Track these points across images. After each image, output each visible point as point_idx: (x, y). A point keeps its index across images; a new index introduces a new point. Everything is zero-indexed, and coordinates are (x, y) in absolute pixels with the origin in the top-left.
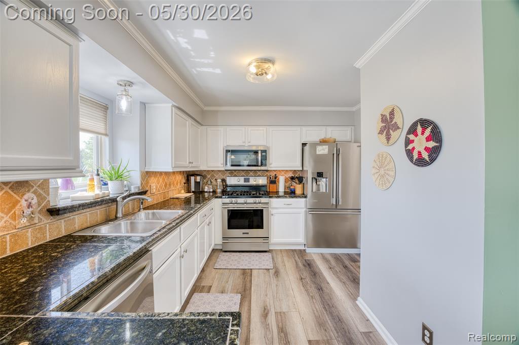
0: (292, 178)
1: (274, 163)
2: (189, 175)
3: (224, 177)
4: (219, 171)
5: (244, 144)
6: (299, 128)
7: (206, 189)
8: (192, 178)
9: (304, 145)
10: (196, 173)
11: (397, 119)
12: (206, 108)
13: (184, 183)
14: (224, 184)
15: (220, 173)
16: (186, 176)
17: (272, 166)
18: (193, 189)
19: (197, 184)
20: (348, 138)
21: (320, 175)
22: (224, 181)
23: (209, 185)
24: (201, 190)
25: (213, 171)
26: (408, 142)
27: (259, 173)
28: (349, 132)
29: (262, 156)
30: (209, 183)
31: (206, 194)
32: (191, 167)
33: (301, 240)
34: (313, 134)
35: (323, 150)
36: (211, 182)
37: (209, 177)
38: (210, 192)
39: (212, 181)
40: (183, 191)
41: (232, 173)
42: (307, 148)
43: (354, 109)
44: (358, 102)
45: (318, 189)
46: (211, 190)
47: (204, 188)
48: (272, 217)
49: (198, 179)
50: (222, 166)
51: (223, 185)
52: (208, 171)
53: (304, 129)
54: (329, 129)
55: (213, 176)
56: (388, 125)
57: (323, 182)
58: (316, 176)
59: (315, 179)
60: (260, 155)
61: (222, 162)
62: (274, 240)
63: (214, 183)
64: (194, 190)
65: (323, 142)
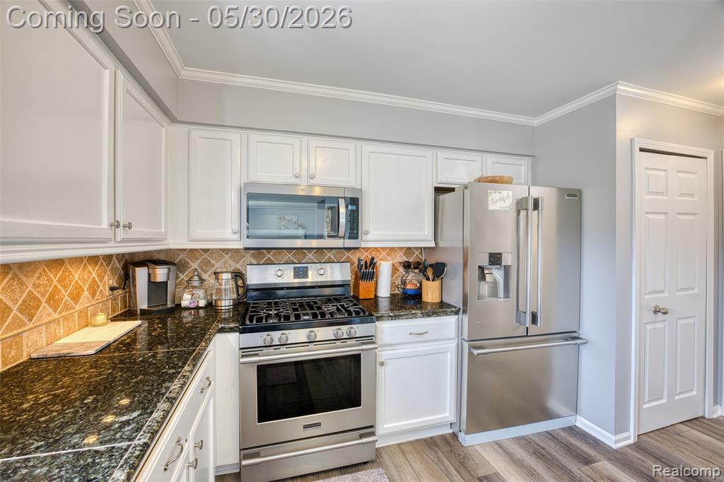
0: (407, 266)
2: (128, 265)
3: (239, 266)
4: (223, 250)
5: (296, 181)
6: (428, 153)
7: (186, 301)
8: (141, 274)
9: (440, 191)
10: (156, 257)
12: (189, 73)
13: (112, 289)
14: (240, 283)
15: (227, 257)
16: (119, 266)
17: (369, 237)
18: (143, 304)
19: (157, 289)
21: (496, 259)
22: (238, 275)
23: (194, 287)
24: (170, 305)
25: (206, 251)
27: (329, 255)
28: (523, 170)
29: (349, 212)
30: (196, 283)
31: (185, 314)
32: (124, 241)
33: (447, 415)
34: (459, 170)
35: (503, 200)
36: (202, 280)
37: (194, 265)
38: (198, 308)
39: (205, 276)
40: (101, 318)
41: (261, 255)
43: (536, 121)
46: (202, 303)
47: (181, 298)
48: (381, 371)
49: (161, 273)
50: (236, 237)
51: (237, 287)
52: (192, 251)
53: (440, 154)
54: (488, 158)
55: (206, 263)
58: (486, 263)
60: (344, 210)
61: (236, 227)
62: (386, 426)
63: (210, 280)
64: (145, 306)
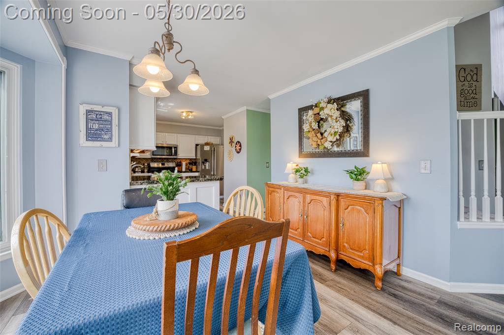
0: (190, 163)
1: (181, 154)
5: (163, 143)
6: (194, 136)
9: (197, 145)
11: (233, 140)
15: (146, 160)
17: (180, 156)
20: (218, 143)
21: (206, 160)
22: (149, 165)
26: (236, 147)
27: (170, 160)
28: (219, 140)
29: (175, 150)
34: (202, 140)
35: (207, 148)
41: (154, 160)
42: (199, 147)
43: (221, 128)
44: (223, 126)
45: (205, 168)
53: (197, 136)
54: (209, 137)
56: (231, 142)
57: (207, 164)
58: (204, 161)
59: (203, 163)
60: (173, 150)
65: (207, 144)
